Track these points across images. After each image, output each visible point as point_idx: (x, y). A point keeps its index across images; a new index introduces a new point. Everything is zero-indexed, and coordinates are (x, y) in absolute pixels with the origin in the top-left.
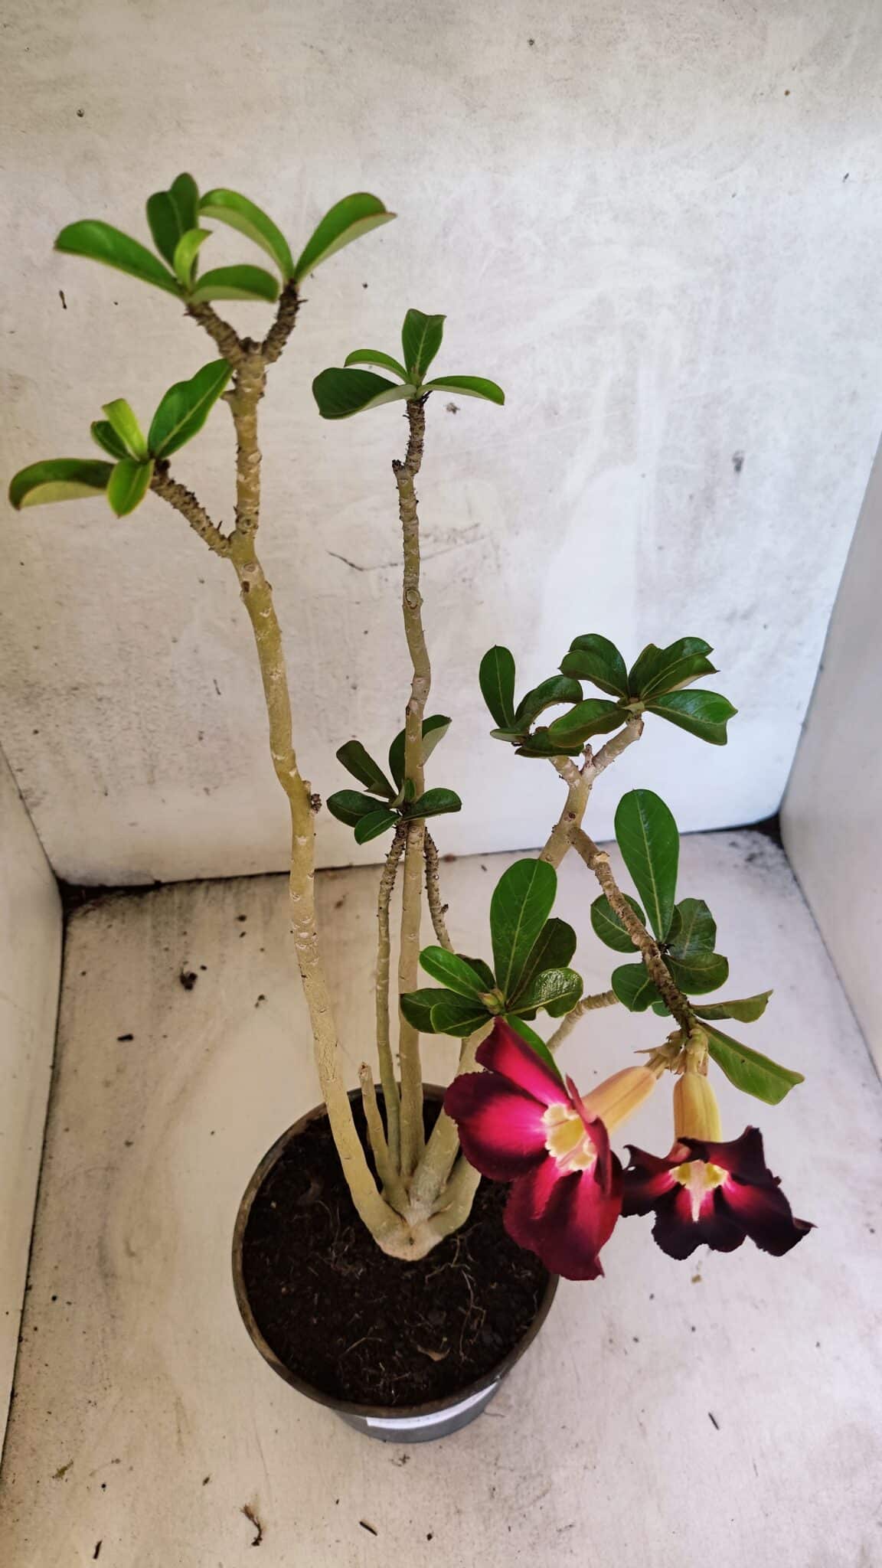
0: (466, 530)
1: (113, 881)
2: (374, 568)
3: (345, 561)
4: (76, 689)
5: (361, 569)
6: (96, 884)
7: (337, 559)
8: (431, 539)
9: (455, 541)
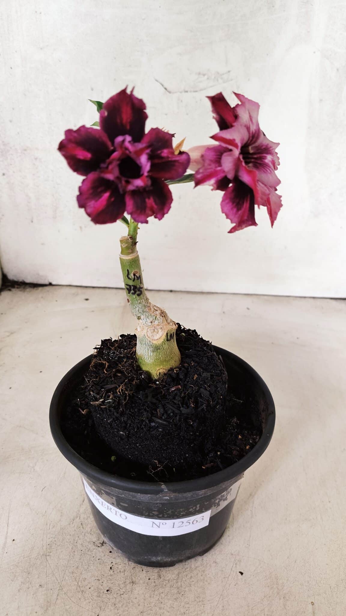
0: (223, 74)
1: (29, 279)
2: (176, 92)
3: (163, 85)
4: (25, 150)
5: (170, 92)
6: (21, 280)
7: (160, 84)
8: (206, 77)
9: (218, 80)
